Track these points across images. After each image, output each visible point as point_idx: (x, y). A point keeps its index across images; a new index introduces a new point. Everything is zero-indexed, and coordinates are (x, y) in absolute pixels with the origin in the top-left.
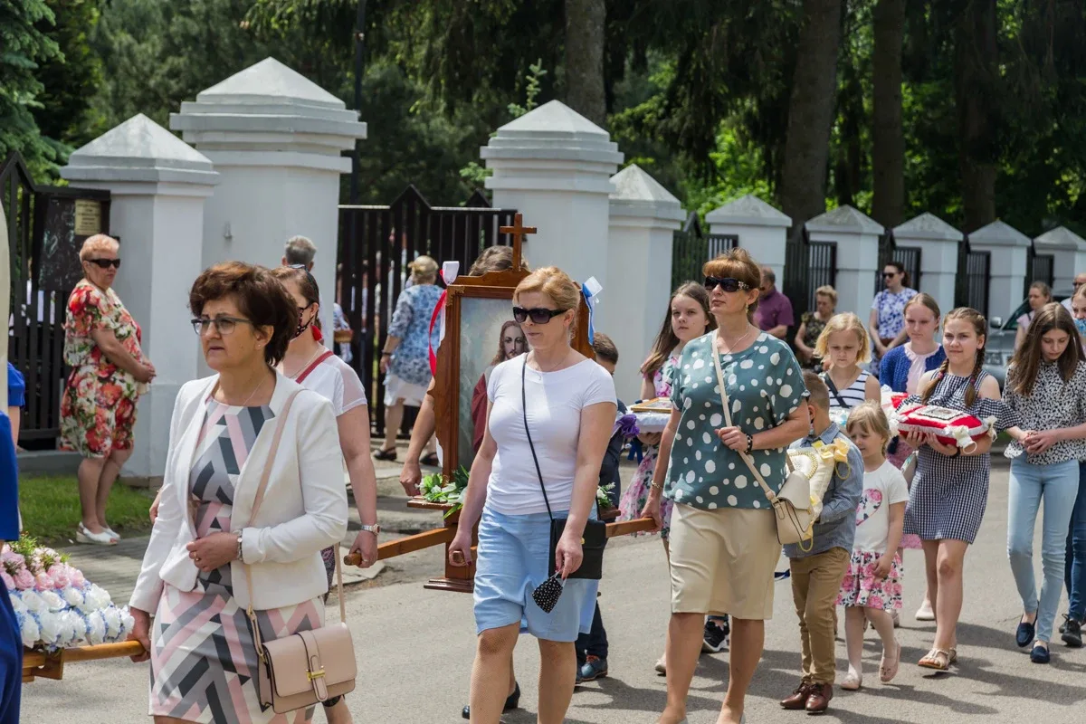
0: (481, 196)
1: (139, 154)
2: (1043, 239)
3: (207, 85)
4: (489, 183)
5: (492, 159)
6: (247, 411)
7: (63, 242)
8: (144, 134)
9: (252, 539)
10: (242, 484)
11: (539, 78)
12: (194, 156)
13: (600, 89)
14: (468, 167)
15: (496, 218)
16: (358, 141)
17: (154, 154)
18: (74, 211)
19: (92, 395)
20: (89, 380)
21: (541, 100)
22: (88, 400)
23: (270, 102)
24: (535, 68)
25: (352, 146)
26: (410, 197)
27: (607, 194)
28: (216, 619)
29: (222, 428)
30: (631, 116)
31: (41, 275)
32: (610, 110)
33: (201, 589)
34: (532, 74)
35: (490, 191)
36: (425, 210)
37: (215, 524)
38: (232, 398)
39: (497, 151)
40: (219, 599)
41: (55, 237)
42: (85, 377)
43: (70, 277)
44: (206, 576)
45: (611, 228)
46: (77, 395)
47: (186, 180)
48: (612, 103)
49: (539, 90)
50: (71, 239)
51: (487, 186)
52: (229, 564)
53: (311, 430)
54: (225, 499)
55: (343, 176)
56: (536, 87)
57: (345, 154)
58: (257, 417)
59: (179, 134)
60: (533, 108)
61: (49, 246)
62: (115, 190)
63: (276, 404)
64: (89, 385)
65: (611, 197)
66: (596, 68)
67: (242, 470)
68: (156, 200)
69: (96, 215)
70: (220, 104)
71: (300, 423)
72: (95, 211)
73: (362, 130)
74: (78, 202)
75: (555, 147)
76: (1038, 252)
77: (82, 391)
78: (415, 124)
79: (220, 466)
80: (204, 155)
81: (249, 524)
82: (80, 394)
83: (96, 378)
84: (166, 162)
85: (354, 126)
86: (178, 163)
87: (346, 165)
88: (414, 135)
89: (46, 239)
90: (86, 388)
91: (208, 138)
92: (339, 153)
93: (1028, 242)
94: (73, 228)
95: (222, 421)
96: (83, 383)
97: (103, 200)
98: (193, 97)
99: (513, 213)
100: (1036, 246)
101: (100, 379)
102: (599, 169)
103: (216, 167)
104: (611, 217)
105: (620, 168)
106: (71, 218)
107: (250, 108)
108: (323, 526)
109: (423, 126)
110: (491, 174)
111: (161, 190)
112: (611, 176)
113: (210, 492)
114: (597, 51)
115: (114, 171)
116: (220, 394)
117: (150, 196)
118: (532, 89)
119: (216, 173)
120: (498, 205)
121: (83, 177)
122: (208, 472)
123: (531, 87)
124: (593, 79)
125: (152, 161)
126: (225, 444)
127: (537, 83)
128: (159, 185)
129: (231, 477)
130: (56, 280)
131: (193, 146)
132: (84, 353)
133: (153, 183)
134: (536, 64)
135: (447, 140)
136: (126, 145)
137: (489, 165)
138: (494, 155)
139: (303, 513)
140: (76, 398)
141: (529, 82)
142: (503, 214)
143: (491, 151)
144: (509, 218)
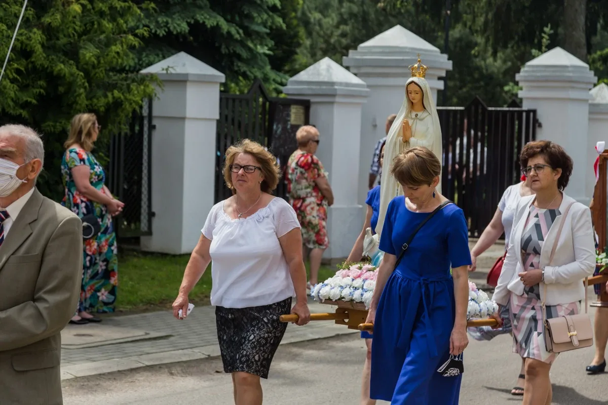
0: (516, 102)
1: (326, 80)
3: (363, 41)
4: (521, 94)
5: (522, 81)
6: (548, 212)
7: (285, 128)
8: (329, 68)
9: (549, 272)
10: (545, 245)
11: (549, 35)
12: (356, 80)
13: (583, 40)
14: (509, 85)
15: (524, 114)
16: (448, 72)
17: (335, 79)
18: (290, 111)
19: (315, 213)
20: (312, 206)
21: (550, 47)
22: (313, 217)
23: (397, 50)
24: (547, 30)
25: (443, 74)
26: (476, 103)
27: (587, 101)
28: (533, 308)
29: (537, 219)
30: (601, 56)
32: (589, 52)
33: (526, 295)
34: (545, 33)
35: (521, 100)
36: (484, 110)
37: (532, 265)
38: (541, 206)
39: (525, 76)
40: (534, 300)
41: (280, 126)
42: (310, 204)
43: (288, 148)
44: (527, 289)
45: (590, 119)
46: (306, 214)
47: (352, 94)
48: (590, 48)
49: (549, 41)
50: (289, 127)
51: (520, 96)
52: (538, 284)
53: (578, 221)
54: (537, 252)
55: (439, 91)
56: (547, 40)
57: (440, 78)
58: (553, 214)
59: (347, 68)
60: (545, 52)
61: (276, 131)
62: (313, 100)
63: (562, 209)
64: (312, 209)
65: (590, 102)
66: (581, 29)
67: (545, 239)
68: (335, 105)
69: (302, 113)
70: (370, 50)
71: (573, 218)
72: (301, 111)
73: (449, 65)
74: (292, 107)
75: (558, 74)
77: (308, 212)
78: (478, 62)
79: (535, 237)
80: (361, 79)
81: (548, 265)
82: (307, 214)
83: (316, 205)
84: (341, 84)
85: (445, 63)
86: (347, 85)
87: (441, 85)
88: (478, 68)
89: (275, 127)
90: (311, 210)
91: (363, 70)
92: (436, 78)
94: (289, 121)
95: (537, 216)
96: (308, 208)
97: (306, 105)
98: (355, 48)
99: (534, 112)
101: (318, 205)
102: (583, 86)
103: (368, 86)
104: (590, 113)
105: (595, 85)
106: (289, 115)
107: (386, 54)
108: (583, 267)
109: (483, 63)
110: (521, 89)
111: (337, 99)
112: (590, 89)
113: (530, 249)
114: (582, 20)
115: (312, 89)
116: (536, 203)
117: (332, 103)
118: (545, 41)
119: (368, 90)
120: (525, 106)
121: (295, 92)
122: (529, 240)
123: (544, 40)
124: (580, 35)
125: (333, 84)
126: (537, 226)
127: (548, 38)
128: (337, 97)
129: (540, 242)
131: (356, 75)
132: (309, 190)
133: (334, 96)
134: (547, 27)
135: (496, 70)
136: (319, 74)
137: (521, 84)
138: (523, 79)
139: (574, 260)
140: (306, 217)
141: (543, 37)
142: (528, 112)
143: (522, 76)
144: (532, 114)
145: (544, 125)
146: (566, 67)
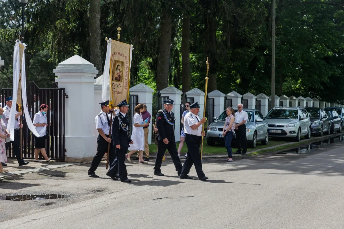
2: (229, 94)
26: (33, 85)
27: (93, 83)
35: (57, 83)
45: (95, 93)
65: (95, 84)
75: (76, 69)
76: (228, 98)
93: (225, 95)
99: (64, 89)
100: (227, 96)
102: (90, 75)
104: (95, 90)
138: (57, 72)
145: (69, 96)
146: (80, 65)
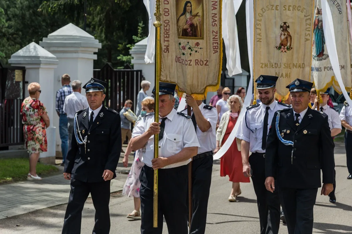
1: (34, 55)
3: (50, 33)
5: (134, 54)
7: (12, 84)
8: (35, 48)
11: (142, 28)
12: (50, 55)
14: (120, 56)
15: (135, 73)
16: (99, 49)
17: (39, 55)
18: (15, 73)
19: (41, 133)
22: (40, 135)
23: (72, 37)
24: (140, 24)
25: (97, 51)
26: (107, 66)
31: (6, 94)
34: (140, 26)
39: (135, 51)
41: (9, 82)
42: (39, 127)
43: (14, 94)
47: (49, 62)
49: (142, 31)
50: (14, 82)
55: (94, 61)
56: (141, 30)
57: (94, 53)
61: (8, 85)
62: (27, 67)
64: (40, 130)
68: (40, 69)
69: (21, 75)
70: (56, 38)
72: (21, 73)
73: (100, 45)
74: (16, 71)
77: (37, 132)
80: (53, 54)
83: (41, 128)
84: (43, 57)
85: (97, 44)
86: (47, 58)
87: (95, 57)
89: (7, 83)
91: (53, 49)
92: (92, 53)
94: (15, 79)
97: (23, 70)
98: (47, 37)
101: (43, 128)
103: (57, 58)
106: (14, 76)
107: (66, 39)
115: (26, 60)
117: (38, 68)
119: (57, 60)
121: (16, 63)
123: (139, 30)
125: (39, 57)
127: (141, 29)
128: (41, 65)
130: (10, 96)
131: (50, 52)
132: (38, 121)
133: (39, 64)
134: (141, 23)
136: (30, 52)
137: (132, 56)
140: (35, 134)
141: (139, 29)
142: (137, 71)
143: (133, 51)
144: (139, 73)
